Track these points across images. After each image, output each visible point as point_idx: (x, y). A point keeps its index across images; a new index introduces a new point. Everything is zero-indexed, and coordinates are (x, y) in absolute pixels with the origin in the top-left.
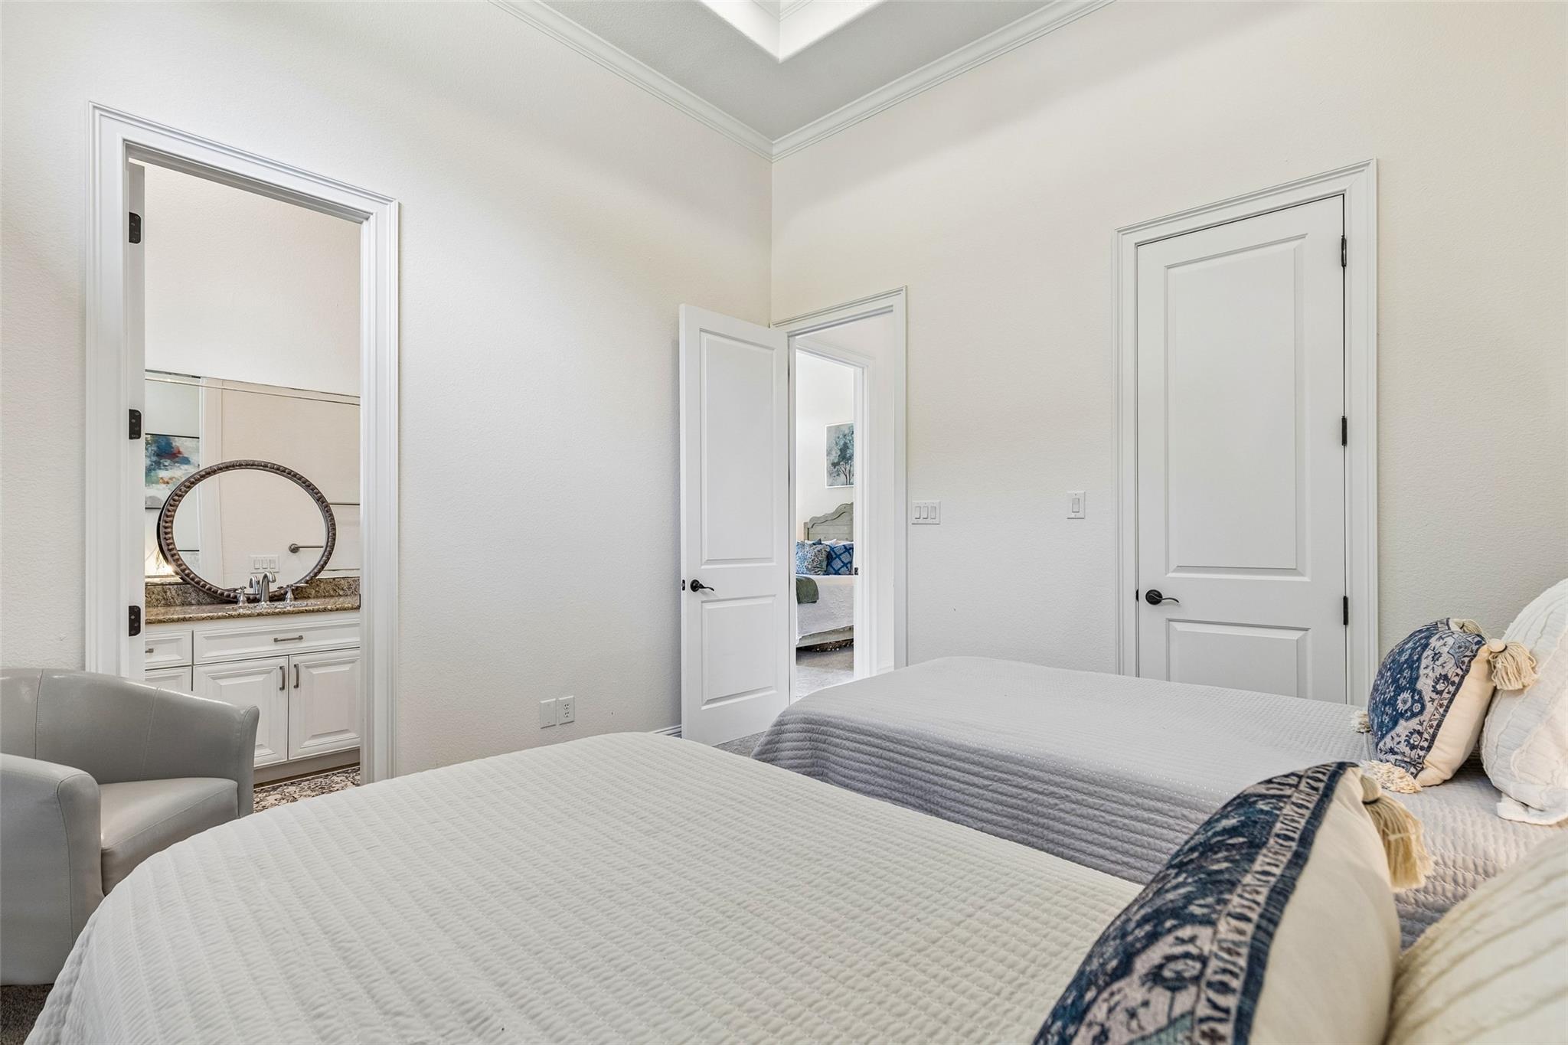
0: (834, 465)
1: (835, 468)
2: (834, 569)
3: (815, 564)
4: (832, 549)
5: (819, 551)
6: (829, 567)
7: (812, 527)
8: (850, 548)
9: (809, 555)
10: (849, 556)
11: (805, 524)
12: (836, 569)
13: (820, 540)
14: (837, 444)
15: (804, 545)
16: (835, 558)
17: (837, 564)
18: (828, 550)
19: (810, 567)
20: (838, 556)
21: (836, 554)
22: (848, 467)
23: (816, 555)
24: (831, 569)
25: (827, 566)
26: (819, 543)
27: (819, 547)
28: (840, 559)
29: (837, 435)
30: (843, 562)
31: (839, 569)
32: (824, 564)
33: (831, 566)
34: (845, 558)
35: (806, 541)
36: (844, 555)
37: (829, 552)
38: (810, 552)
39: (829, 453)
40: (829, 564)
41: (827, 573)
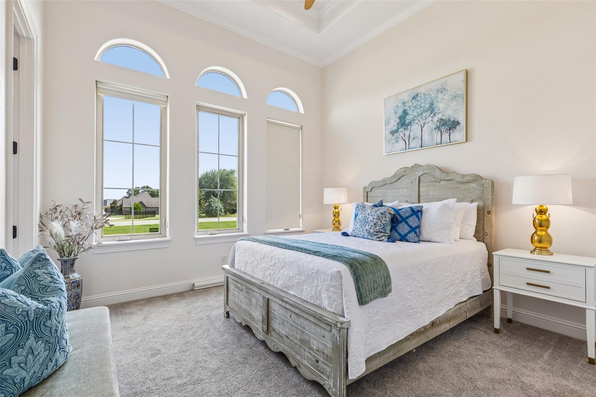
0: (393, 133)
1: (393, 135)
2: (400, 234)
3: (378, 228)
4: (397, 211)
5: (382, 214)
6: (394, 231)
7: (371, 191)
8: (419, 211)
9: (371, 218)
10: (417, 220)
11: (365, 188)
12: (403, 234)
13: (382, 201)
14: (396, 113)
15: (364, 207)
16: (401, 222)
17: (403, 228)
18: (393, 212)
19: (372, 231)
20: (405, 220)
21: (401, 217)
22: (407, 133)
23: (379, 218)
24: (396, 234)
25: (391, 230)
26: (381, 205)
27: (382, 210)
28: (407, 223)
29: (396, 105)
30: (410, 226)
31: (406, 235)
32: (388, 228)
33: (396, 231)
34: (413, 221)
35: (366, 203)
36: (411, 219)
37: (394, 215)
38: (372, 215)
39: (387, 123)
40: (393, 228)
41: (391, 239)
